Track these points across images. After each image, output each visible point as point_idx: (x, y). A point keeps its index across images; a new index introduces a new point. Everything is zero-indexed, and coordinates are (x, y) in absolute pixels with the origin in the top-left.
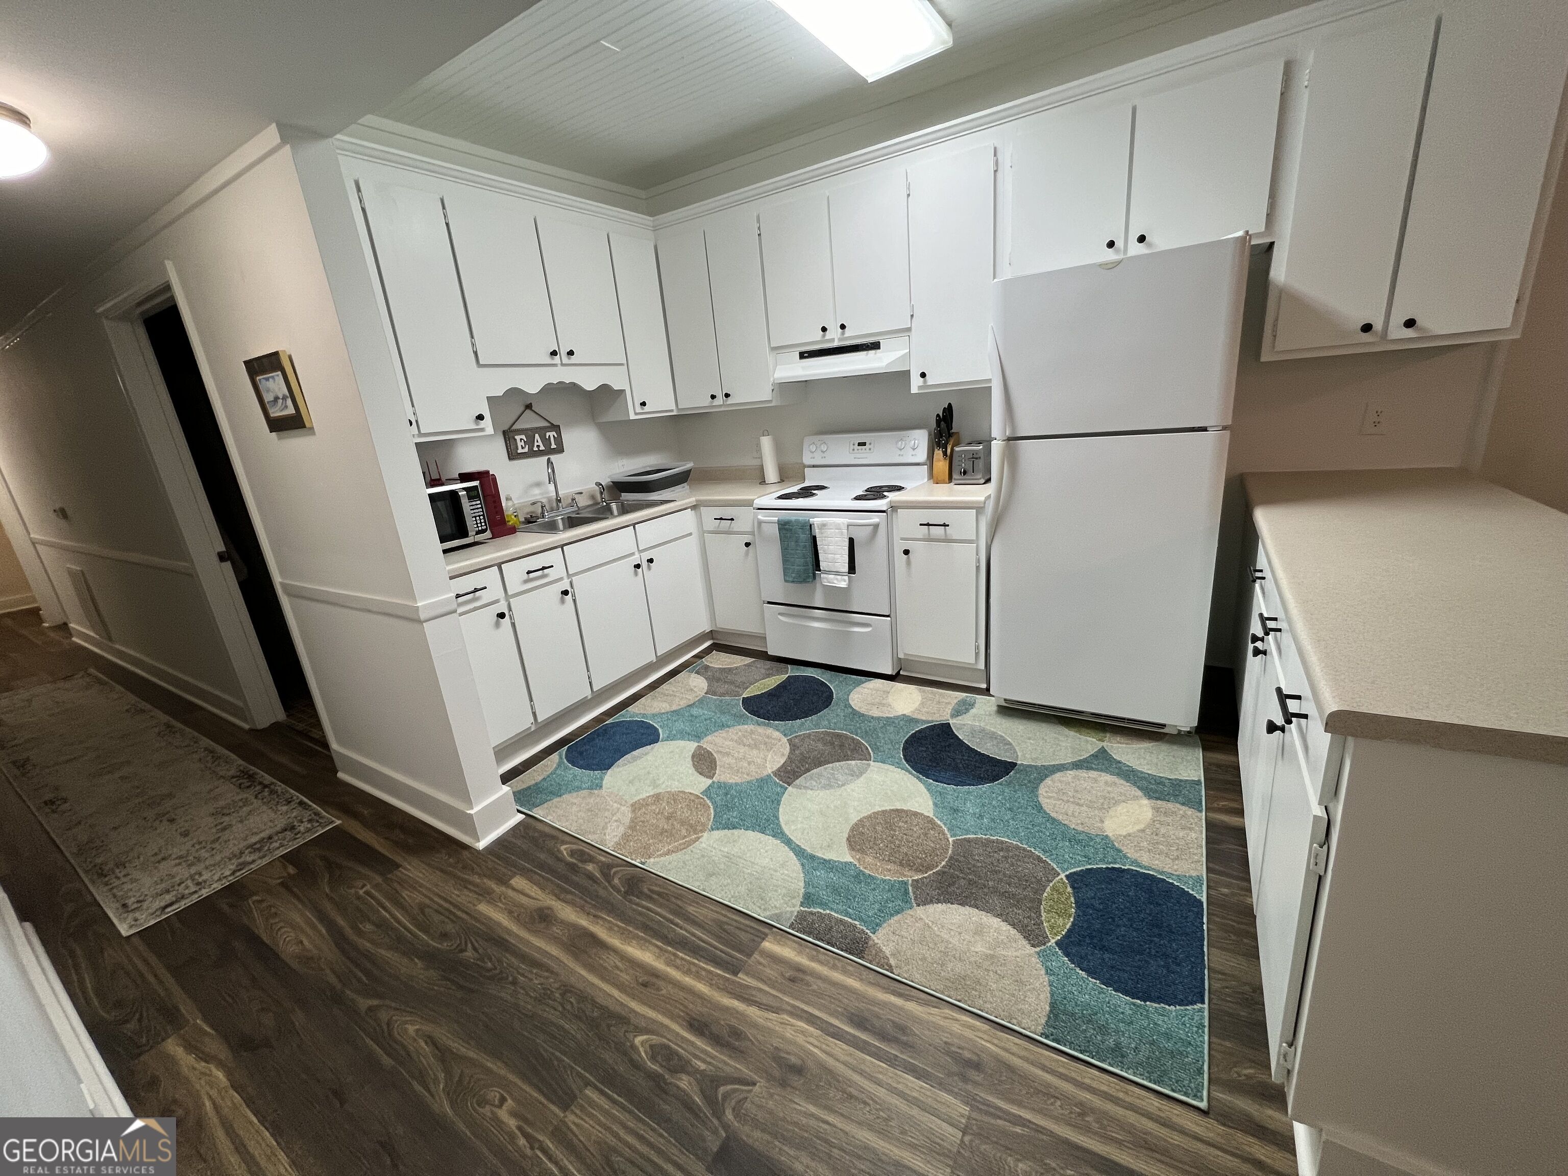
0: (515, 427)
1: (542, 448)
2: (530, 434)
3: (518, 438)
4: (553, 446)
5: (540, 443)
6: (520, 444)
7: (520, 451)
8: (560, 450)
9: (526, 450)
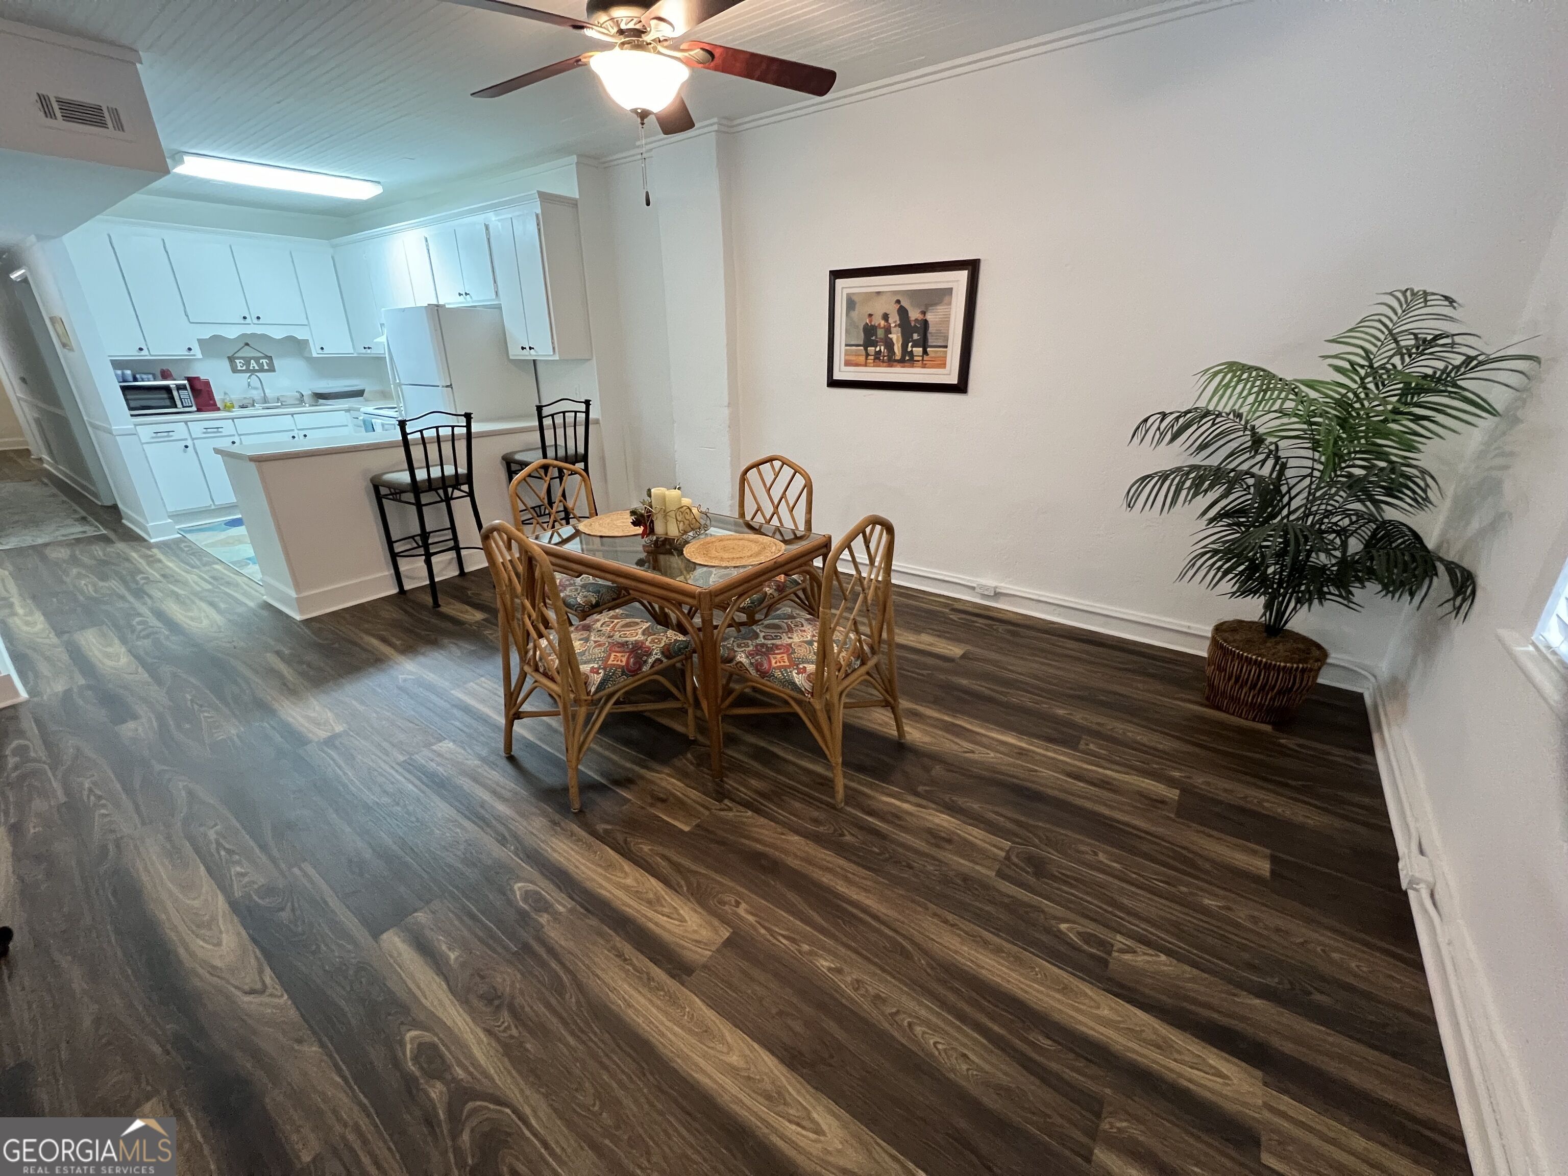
0: (236, 355)
1: (257, 368)
2: (247, 361)
3: (237, 361)
4: (266, 367)
5: (255, 365)
6: (239, 365)
7: (239, 368)
8: (272, 369)
9: (244, 368)
